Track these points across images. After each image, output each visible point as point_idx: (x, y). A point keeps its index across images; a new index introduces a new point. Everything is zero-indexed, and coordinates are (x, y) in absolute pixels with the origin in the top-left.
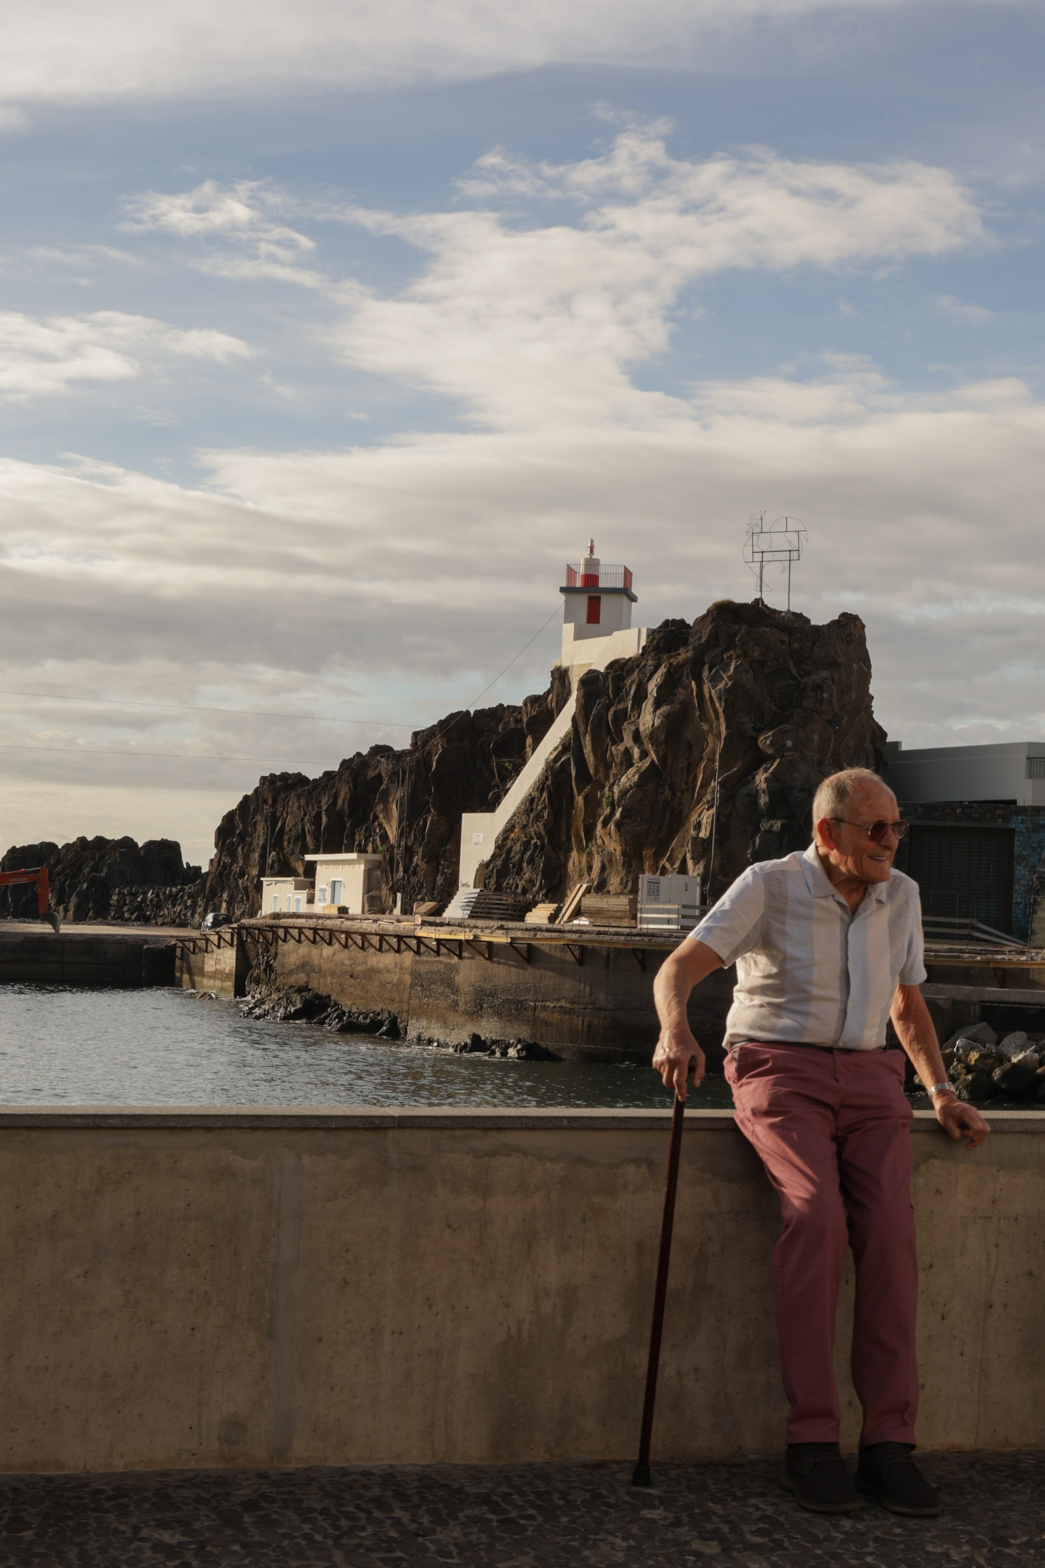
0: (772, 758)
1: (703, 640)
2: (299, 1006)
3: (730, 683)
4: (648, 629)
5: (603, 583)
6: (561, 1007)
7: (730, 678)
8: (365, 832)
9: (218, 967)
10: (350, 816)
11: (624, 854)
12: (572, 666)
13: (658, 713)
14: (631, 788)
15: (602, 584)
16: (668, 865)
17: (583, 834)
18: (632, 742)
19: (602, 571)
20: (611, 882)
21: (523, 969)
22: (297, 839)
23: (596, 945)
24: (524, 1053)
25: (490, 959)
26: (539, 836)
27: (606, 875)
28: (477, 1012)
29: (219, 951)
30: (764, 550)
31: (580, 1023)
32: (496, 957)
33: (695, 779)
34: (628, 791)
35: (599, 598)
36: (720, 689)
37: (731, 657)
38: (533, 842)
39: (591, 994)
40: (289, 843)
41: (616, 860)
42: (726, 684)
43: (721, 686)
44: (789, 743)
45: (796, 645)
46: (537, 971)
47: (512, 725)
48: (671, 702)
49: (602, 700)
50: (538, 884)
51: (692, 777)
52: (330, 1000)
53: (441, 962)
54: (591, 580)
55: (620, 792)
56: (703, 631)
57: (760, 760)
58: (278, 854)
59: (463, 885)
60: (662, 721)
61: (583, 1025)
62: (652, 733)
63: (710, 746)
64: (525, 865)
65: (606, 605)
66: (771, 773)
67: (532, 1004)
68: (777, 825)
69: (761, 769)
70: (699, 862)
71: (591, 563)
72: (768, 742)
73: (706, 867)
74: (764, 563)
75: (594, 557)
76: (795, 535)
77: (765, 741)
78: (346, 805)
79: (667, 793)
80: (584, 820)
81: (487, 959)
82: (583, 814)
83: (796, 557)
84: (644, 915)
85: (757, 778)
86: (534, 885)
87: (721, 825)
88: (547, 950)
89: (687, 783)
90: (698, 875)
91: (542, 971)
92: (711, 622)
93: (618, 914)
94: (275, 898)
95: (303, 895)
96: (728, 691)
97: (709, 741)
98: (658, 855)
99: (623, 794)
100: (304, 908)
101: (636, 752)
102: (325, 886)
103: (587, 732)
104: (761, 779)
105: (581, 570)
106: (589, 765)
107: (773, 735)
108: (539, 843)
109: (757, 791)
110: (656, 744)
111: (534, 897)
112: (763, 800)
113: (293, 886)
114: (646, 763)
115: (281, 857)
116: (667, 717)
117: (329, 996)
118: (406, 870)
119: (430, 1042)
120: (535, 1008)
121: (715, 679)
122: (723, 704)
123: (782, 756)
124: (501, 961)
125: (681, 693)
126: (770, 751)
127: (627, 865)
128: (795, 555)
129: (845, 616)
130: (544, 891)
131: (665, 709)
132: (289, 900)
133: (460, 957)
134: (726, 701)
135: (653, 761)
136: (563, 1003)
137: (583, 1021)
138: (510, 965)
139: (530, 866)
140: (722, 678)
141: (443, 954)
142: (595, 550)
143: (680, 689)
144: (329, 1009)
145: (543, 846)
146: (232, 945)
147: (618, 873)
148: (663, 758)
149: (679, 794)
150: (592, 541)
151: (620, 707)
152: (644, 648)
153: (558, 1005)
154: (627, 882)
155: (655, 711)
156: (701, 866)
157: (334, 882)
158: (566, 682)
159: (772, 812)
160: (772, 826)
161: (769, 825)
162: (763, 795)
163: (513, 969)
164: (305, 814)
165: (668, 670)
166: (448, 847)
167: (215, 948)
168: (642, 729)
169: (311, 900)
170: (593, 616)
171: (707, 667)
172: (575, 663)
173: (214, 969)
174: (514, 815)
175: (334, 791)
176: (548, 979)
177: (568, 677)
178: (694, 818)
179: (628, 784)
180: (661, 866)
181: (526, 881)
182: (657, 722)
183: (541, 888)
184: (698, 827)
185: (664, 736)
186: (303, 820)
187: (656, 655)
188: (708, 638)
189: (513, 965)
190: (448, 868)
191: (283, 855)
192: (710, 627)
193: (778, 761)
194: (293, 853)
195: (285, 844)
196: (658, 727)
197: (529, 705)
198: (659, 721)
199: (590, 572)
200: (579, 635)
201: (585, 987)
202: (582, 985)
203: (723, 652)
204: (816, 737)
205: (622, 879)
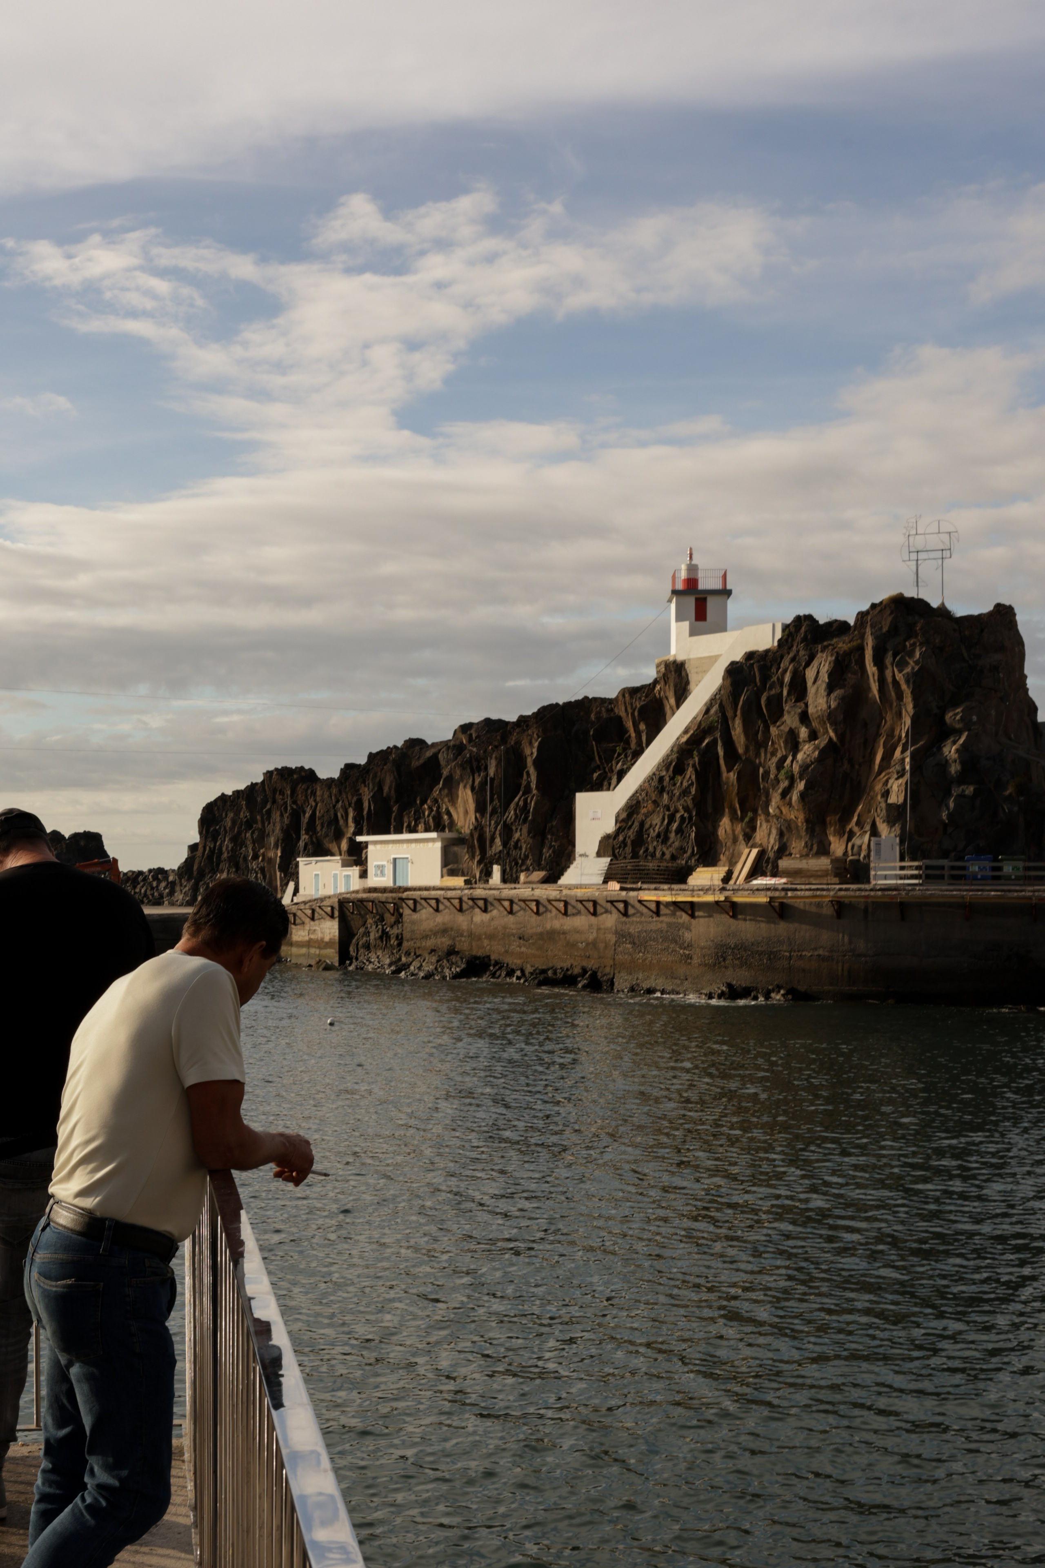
0: (960, 732)
1: (885, 629)
2: (463, 966)
3: (917, 668)
4: (783, 624)
5: (704, 584)
6: (819, 956)
7: (916, 663)
8: (415, 814)
9: (312, 937)
10: (396, 802)
11: (807, 821)
12: (689, 660)
13: (833, 696)
14: (812, 763)
15: (702, 586)
16: (856, 829)
17: (737, 806)
18: (798, 723)
19: (700, 575)
20: (793, 845)
21: (775, 923)
22: (330, 824)
23: (853, 900)
24: (790, 997)
25: (734, 916)
26: (686, 809)
27: (785, 840)
28: (719, 963)
29: (312, 923)
30: (920, 549)
31: (840, 968)
32: (741, 914)
33: (873, 754)
34: (808, 766)
35: (705, 599)
36: (908, 673)
37: (914, 645)
38: (678, 815)
39: (850, 943)
40: (322, 826)
41: (797, 826)
42: (913, 668)
43: (908, 670)
44: (975, 718)
45: (967, 633)
46: (791, 925)
47: (604, 715)
48: (843, 687)
49: (750, 687)
50: (689, 852)
51: (869, 751)
52: (490, 960)
53: (662, 922)
54: (691, 583)
55: (801, 767)
56: (883, 623)
57: (945, 733)
58: (311, 837)
59: (581, 855)
60: (839, 704)
61: (843, 970)
62: (830, 714)
63: (889, 724)
64: (672, 835)
65: (712, 604)
66: (962, 745)
67: (788, 954)
68: (970, 790)
69: (949, 741)
70: (894, 825)
71: (692, 568)
72: (958, 717)
73: (903, 829)
74: (919, 562)
75: (694, 562)
76: (947, 536)
77: (953, 716)
78: (393, 792)
79: (846, 766)
80: (738, 794)
81: (731, 917)
82: (736, 788)
83: (948, 555)
84: (879, 873)
85: (946, 750)
86: (685, 852)
87: (914, 792)
88: (801, 906)
89: (864, 757)
90: (896, 836)
91: (796, 925)
92: (891, 614)
93: (819, 873)
94: (317, 875)
95: (355, 871)
96: (915, 674)
97: (888, 719)
98: (845, 819)
99: (804, 768)
100: (356, 884)
101: (803, 732)
102: (385, 863)
103: (736, 716)
104: (951, 751)
105: (683, 575)
106: (737, 745)
107: (962, 711)
108: (686, 815)
109: (947, 761)
110: (834, 724)
111: (687, 862)
112: (954, 769)
113: (340, 864)
114: (822, 742)
115: (314, 840)
116: (842, 699)
117: (488, 957)
118: (505, 844)
119: (650, 991)
120: (790, 957)
121: (901, 665)
122: (911, 686)
123: (969, 730)
124: (748, 918)
125: (851, 678)
126: (958, 726)
127: (811, 831)
128: (947, 554)
129: (998, 606)
130: (697, 857)
131: (838, 692)
132: (335, 876)
133: (693, 916)
134: (914, 683)
135: (830, 739)
136: (821, 952)
137: (843, 966)
138: (759, 921)
139: (679, 836)
140: (908, 663)
141: (666, 915)
142: (694, 557)
143: (849, 675)
144: (492, 968)
145: (690, 818)
146: (332, 916)
147: (800, 837)
148: (841, 736)
149: (857, 767)
150: (691, 549)
151: (773, 692)
152: (779, 641)
153: (816, 953)
154: (812, 845)
155: (829, 695)
156: (897, 829)
157: (395, 859)
158: (683, 674)
159: (963, 778)
160: (963, 791)
161: (961, 789)
162: (953, 765)
163: (763, 925)
164: (338, 801)
165: (837, 658)
166: (554, 823)
167: (307, 920)
168: (811, 710)
169: (364, 875)
170: (701, 614)
171: (890, 654)
172: (692, 656)
173: (307, 938)
174: (636, 792)
175: (377, 780)
176: (803, 932)
177: (685, 669)
178: (878, 787)
179: (808, 760)
180: (848, 830)
181: (677, 849)
182: (833, 705)
183: (693, 854)
184: (886, 794)
185: (842, 717)
186: (334, 806)
187: (807, 645)
188: (889, 627)
189: (762, 921)
190: (556, 841)
191: (316, 838)
192: (890, 619)
193: (966, 733)
194: (327, 836)
195: (319, 828)
196: (836, 709)
197: (627, 695)
198: (836, 703)
199: (692, 576)
200: (693, 633)
201: (843, 937)
202: (841, 935)
203: (905, 641)
204: (993, 713)
205: (806, 843)
